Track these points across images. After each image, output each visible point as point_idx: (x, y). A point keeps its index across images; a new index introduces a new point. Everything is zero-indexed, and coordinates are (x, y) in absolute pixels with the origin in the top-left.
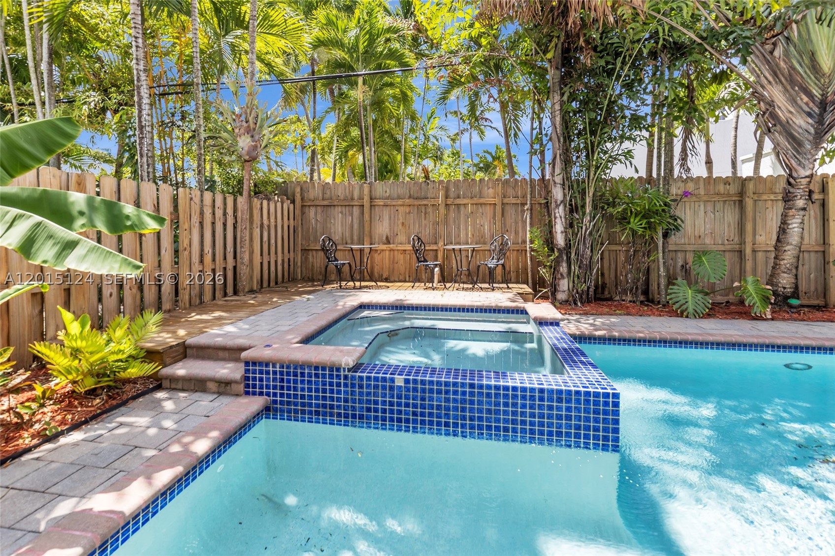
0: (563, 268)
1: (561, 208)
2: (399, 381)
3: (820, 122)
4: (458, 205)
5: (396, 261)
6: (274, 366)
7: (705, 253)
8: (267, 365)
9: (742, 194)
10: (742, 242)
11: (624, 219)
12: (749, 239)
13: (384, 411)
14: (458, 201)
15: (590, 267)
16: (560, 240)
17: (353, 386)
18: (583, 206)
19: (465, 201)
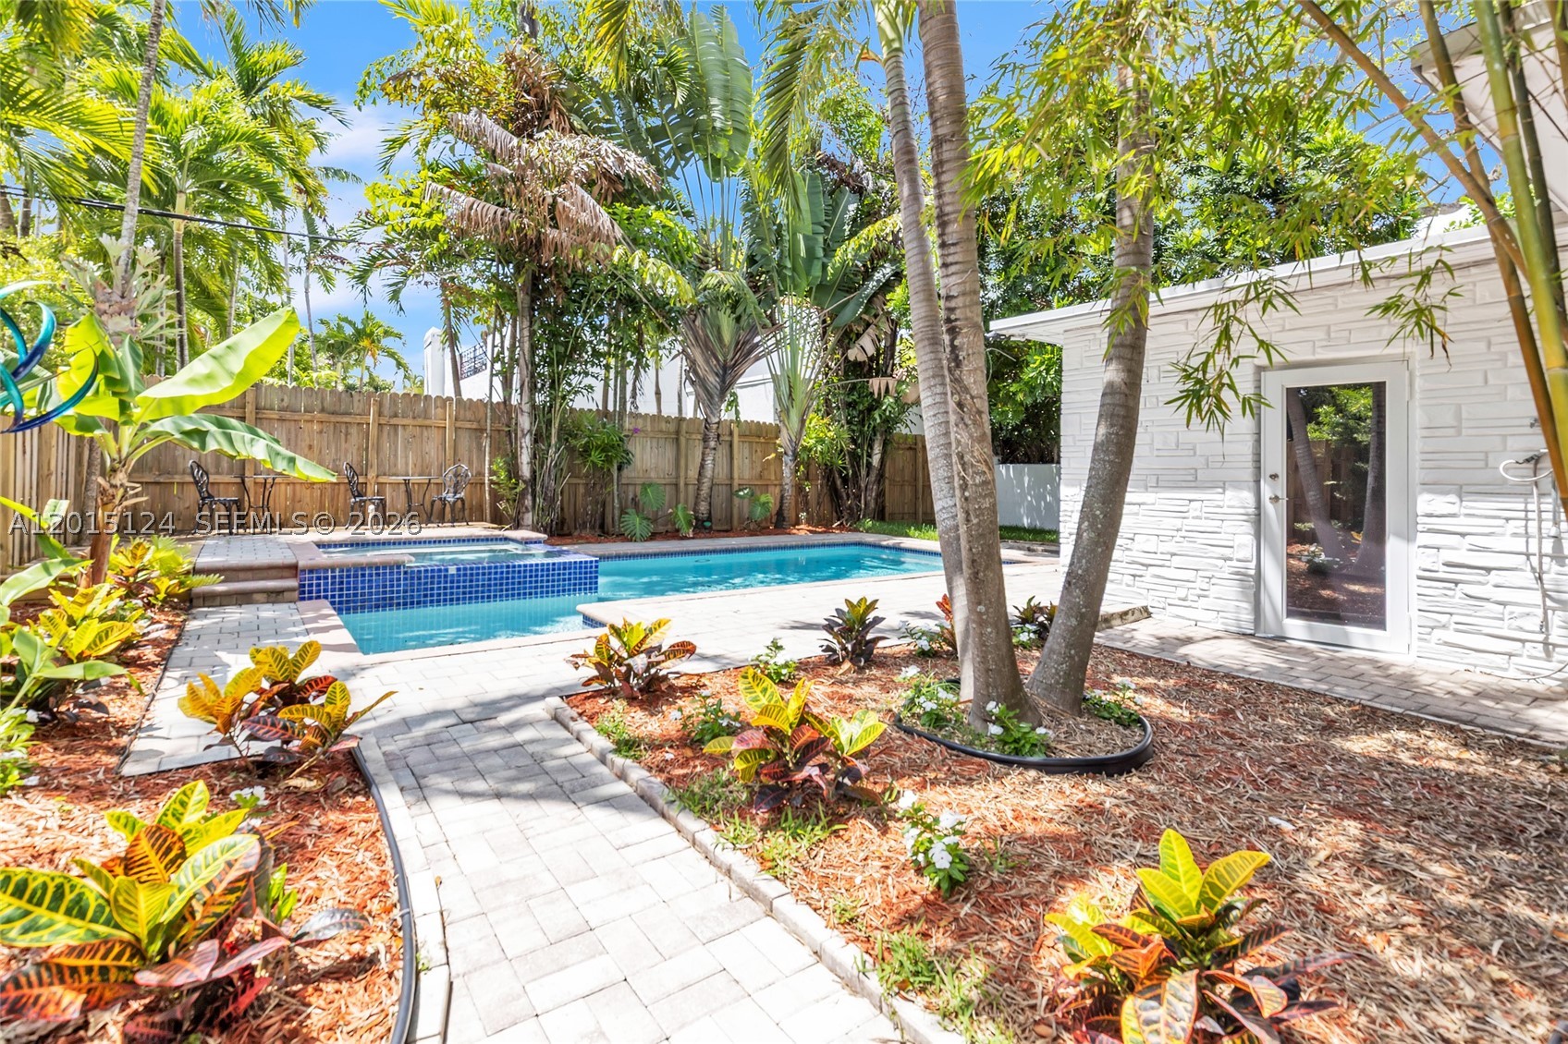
0: (528, 502)
1: (528, 437)
2: (452, 570)
3: (723, 381)
4: (395, 426)
5: (297, 498)
6: (333, 571)
7: (650, 485)
8: (326, 570)
9: (678, 432)
10: (678, 477)
11: (586, 451)
12: (682, 474)
13: (439, 595)
14: (394, 421)
15: (553, 500)
16: (526, 471)
17: (412, 578)
18: (549, 437)
19: (405, 422)
